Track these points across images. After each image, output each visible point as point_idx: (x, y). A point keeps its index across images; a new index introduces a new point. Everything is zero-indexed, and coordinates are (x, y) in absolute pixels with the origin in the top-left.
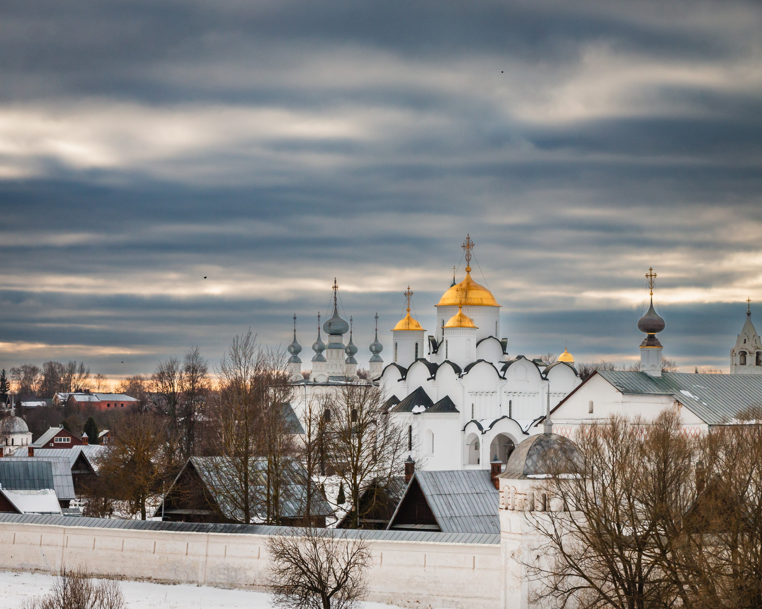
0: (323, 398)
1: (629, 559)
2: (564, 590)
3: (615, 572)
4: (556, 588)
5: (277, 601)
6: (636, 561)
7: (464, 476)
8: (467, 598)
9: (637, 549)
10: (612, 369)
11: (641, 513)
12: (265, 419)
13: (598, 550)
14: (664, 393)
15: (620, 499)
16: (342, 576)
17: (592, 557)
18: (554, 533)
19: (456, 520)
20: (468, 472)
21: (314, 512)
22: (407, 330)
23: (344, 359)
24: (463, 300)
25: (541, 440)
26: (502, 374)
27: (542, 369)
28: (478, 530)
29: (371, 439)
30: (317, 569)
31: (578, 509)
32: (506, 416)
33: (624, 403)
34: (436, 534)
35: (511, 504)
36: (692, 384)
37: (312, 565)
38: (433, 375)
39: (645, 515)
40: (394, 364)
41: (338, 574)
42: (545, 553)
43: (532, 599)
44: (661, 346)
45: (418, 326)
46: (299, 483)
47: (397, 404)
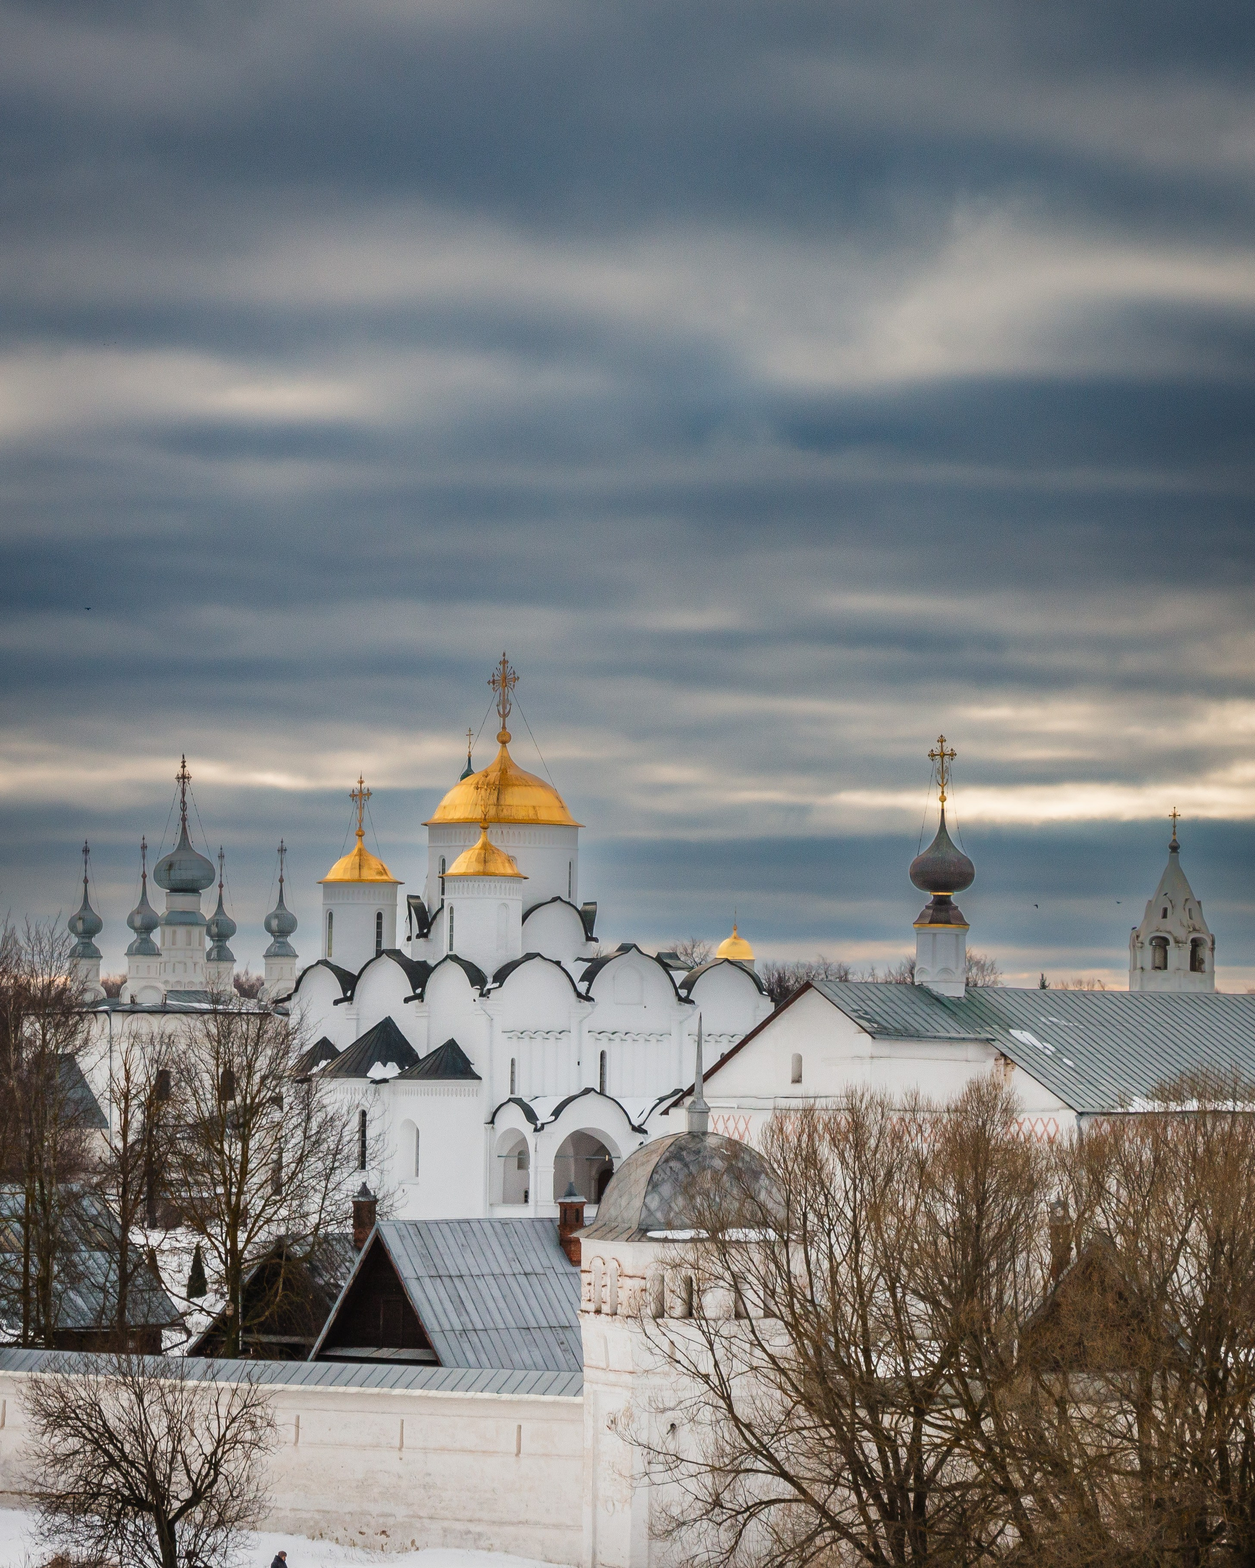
0: (152, 1041)
1: (892, 1433)
2: (737, 1508)
3: (858, 1466)
4: (717, 1503)
5: (49, 1529)
6: (908, 1440)
7: (496, 1233)
8: (502, 1523)
9: (912, 1409)
10: (844, 978)
11: (921, 1325)
12: (18, 1094)
13: (820, 1414)
14: (972, 1036)
15: (872, 1291)
16: (204, 1473)
17: (805, 1428)
18: (711, 1371)
19: (475, 1339)
20: (504, 1223)
21: (135, 1317)
22: (353, 881)
23: (204, 949)
24: (492, 812)
25: (681, 1149)
26: (582, 987)
27: (680, 976)
28: (528, 1362)
29: (272, 1144)
30: (144, 1453)
31: (769, 1313)
32: (593, 1089)
33: (875, 1060)
34: (429, 1370)
35: (608, 1300)
36: (1038, 1015)
37: (134, 1445)
38: (419, 991)
39: (932, 1328)
40: (325, 963)
41: (195, 1466)
42: (692, 1420)
43: (659, 1528)
44: (967, 924)
45: (383, 872)
46: (100, 1247)
47: (333, 1060)
